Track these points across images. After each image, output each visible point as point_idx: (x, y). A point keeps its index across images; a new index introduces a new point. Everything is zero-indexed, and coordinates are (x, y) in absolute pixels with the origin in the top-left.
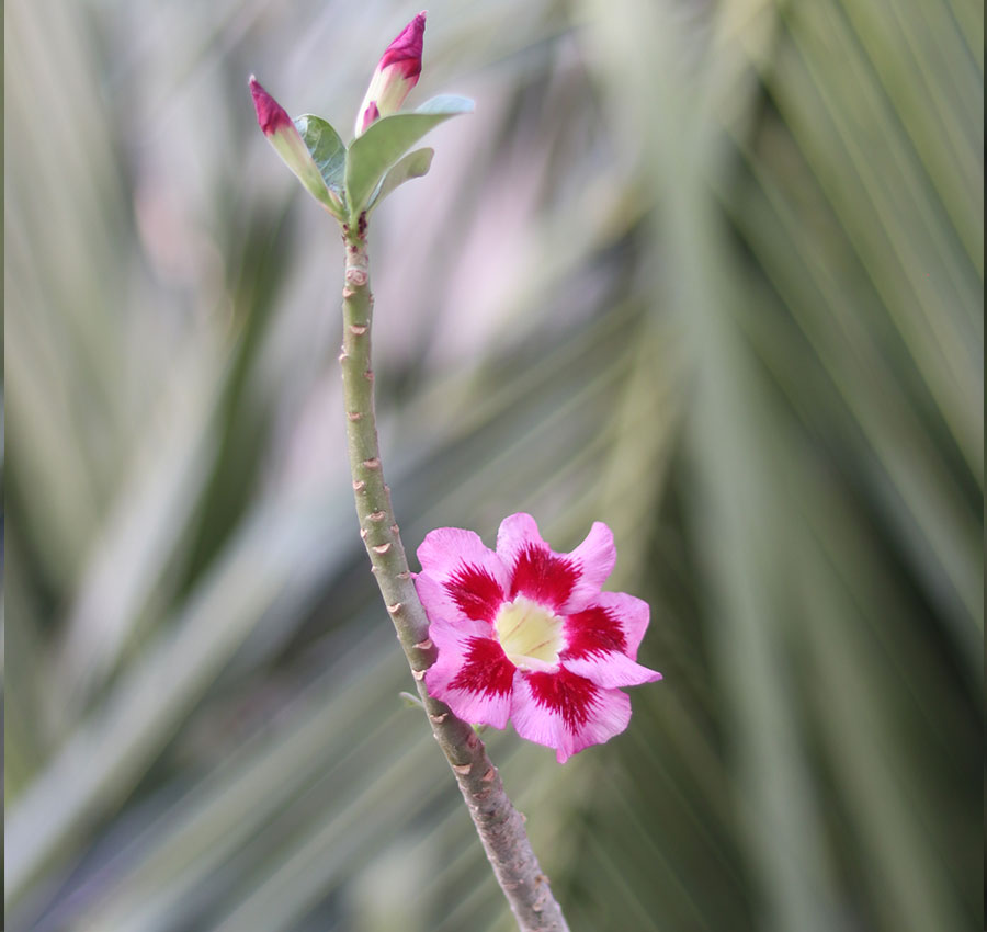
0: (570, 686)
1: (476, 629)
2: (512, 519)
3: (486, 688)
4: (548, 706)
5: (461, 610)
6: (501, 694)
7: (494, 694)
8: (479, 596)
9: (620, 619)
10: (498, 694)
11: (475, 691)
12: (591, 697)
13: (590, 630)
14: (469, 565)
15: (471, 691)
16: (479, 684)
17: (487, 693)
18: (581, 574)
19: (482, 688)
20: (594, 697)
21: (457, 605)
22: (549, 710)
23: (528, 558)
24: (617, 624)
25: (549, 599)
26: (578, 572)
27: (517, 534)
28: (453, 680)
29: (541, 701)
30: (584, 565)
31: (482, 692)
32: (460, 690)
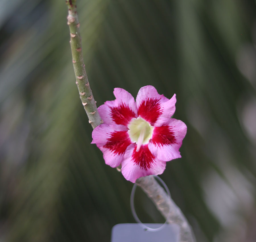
0: (146, 154)
1: (118, 128)
2: (144, 88)
3: (115, 151)
4: (134, 162)
5: (113, 120)
6: (119, 154)
7: (116, 154)
8: (123, 115)
9: (174, 132)
10: (118, 154)
11: (111, 150)
12: (152, 160)
13: (160, 135)
14: (124, 103)
15: (110, 150)
16: (113, 149)
17: (115, 152)
18: (162, 114)
19: (114, 150)
20: (153, 160)
21: (112, 119)
22: (134, 163)
23: (145, 104)
24: (172, 133)
25: (149, 120)
26: (161, 113)
27: (144, 94)
28: (105, 145)
29: (134, 159)
30: (163, 110)
31: (113, 152)
32: (107, 149)
